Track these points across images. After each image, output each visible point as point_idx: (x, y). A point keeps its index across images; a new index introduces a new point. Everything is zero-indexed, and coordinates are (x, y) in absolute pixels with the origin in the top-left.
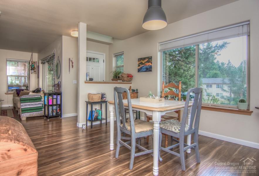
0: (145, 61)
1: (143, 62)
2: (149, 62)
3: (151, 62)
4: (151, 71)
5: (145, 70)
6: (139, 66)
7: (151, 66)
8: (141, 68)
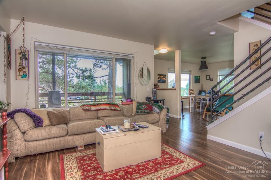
0: (162, 77)
1: (161, 77)
2: (164, 78)
3: (165, 78)
4: (165, 82)
5: (162, 82)
6: (158, 79)
7: (165, 80)
8: (160, 80)
